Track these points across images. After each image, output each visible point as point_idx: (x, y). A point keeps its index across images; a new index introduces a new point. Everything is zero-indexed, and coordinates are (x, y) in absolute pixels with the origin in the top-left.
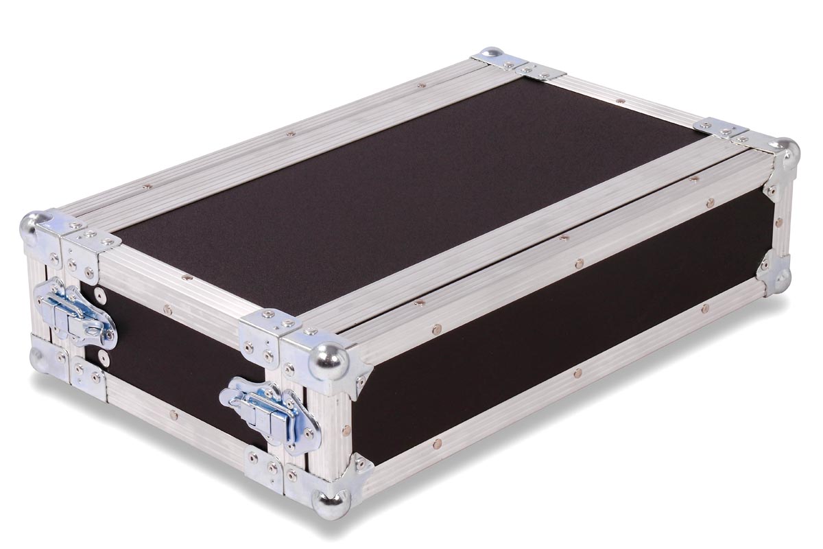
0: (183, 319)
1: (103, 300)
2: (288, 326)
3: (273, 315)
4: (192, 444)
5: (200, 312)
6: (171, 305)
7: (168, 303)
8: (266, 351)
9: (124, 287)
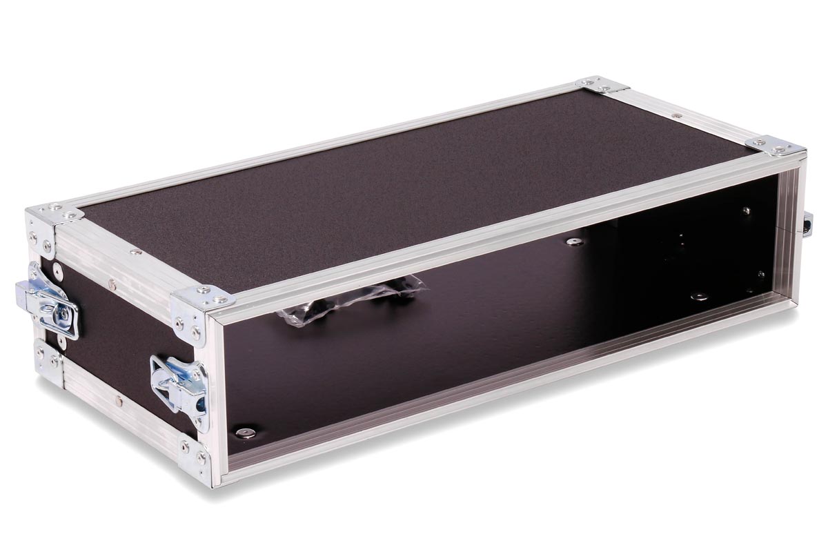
0: (125, 294)
1: (60, 276)
2: (220, 302)
3: (209, 291)
4: (135, 434)
5: (140, 286)
6: (117, 280)
7: (113, 277)
8: (193, 327)
9: (77, 261)
